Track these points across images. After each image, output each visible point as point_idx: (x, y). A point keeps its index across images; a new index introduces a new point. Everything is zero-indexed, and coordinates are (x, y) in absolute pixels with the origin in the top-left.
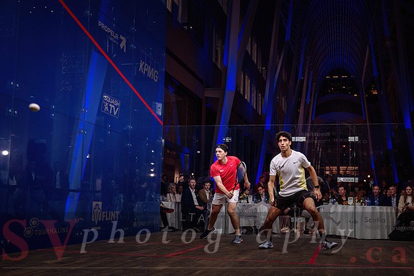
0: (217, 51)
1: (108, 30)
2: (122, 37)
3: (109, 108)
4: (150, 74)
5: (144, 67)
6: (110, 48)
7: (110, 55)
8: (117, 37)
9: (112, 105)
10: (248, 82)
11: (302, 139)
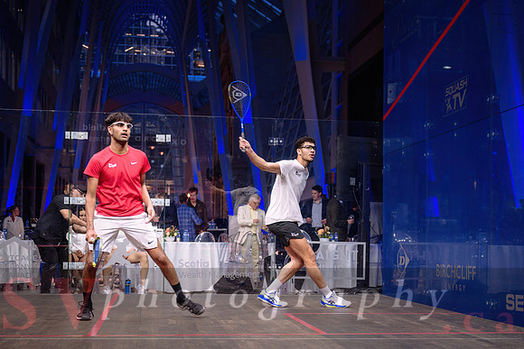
11: (82, 136)
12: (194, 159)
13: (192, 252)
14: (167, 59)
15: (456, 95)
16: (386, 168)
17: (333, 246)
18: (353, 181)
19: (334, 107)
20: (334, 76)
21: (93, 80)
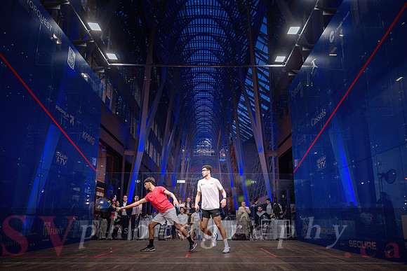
0: (133, 128)
1: (62, 111)
2: (71, 116)
3: (60, 160)
5: (85, 135)
6: (63, 122)
7: (62, 127)
8: (68, 116)
9: (62, 159)
10: (152, 146)
11: (184, 182)
14: (212, 154)
15: (321, 163)
16: (296, 191)
17: (277, 221)
18: (283, 196)
19: (274, 169)
20: (273, 158)
21: (186, 162)
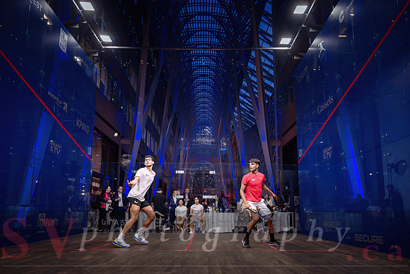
0: (129, 115)
1: (55, 98)
2: (64, 103)
3: (54, 149)
4: (83, 128)
5: (79, 123)
6: (56, 109)
7: (56, 114)
8: (61, 102)
9: (56, 148)
10: (149, 135)
11: (182, 172)
12: (223, 180)
13: (223, 216)
14: (212, 143)
16: (300, 182)
17: (279, 214)
18: (287, 188)
19: (277, 159)
20: (276, 147)
21: (185, 151)
